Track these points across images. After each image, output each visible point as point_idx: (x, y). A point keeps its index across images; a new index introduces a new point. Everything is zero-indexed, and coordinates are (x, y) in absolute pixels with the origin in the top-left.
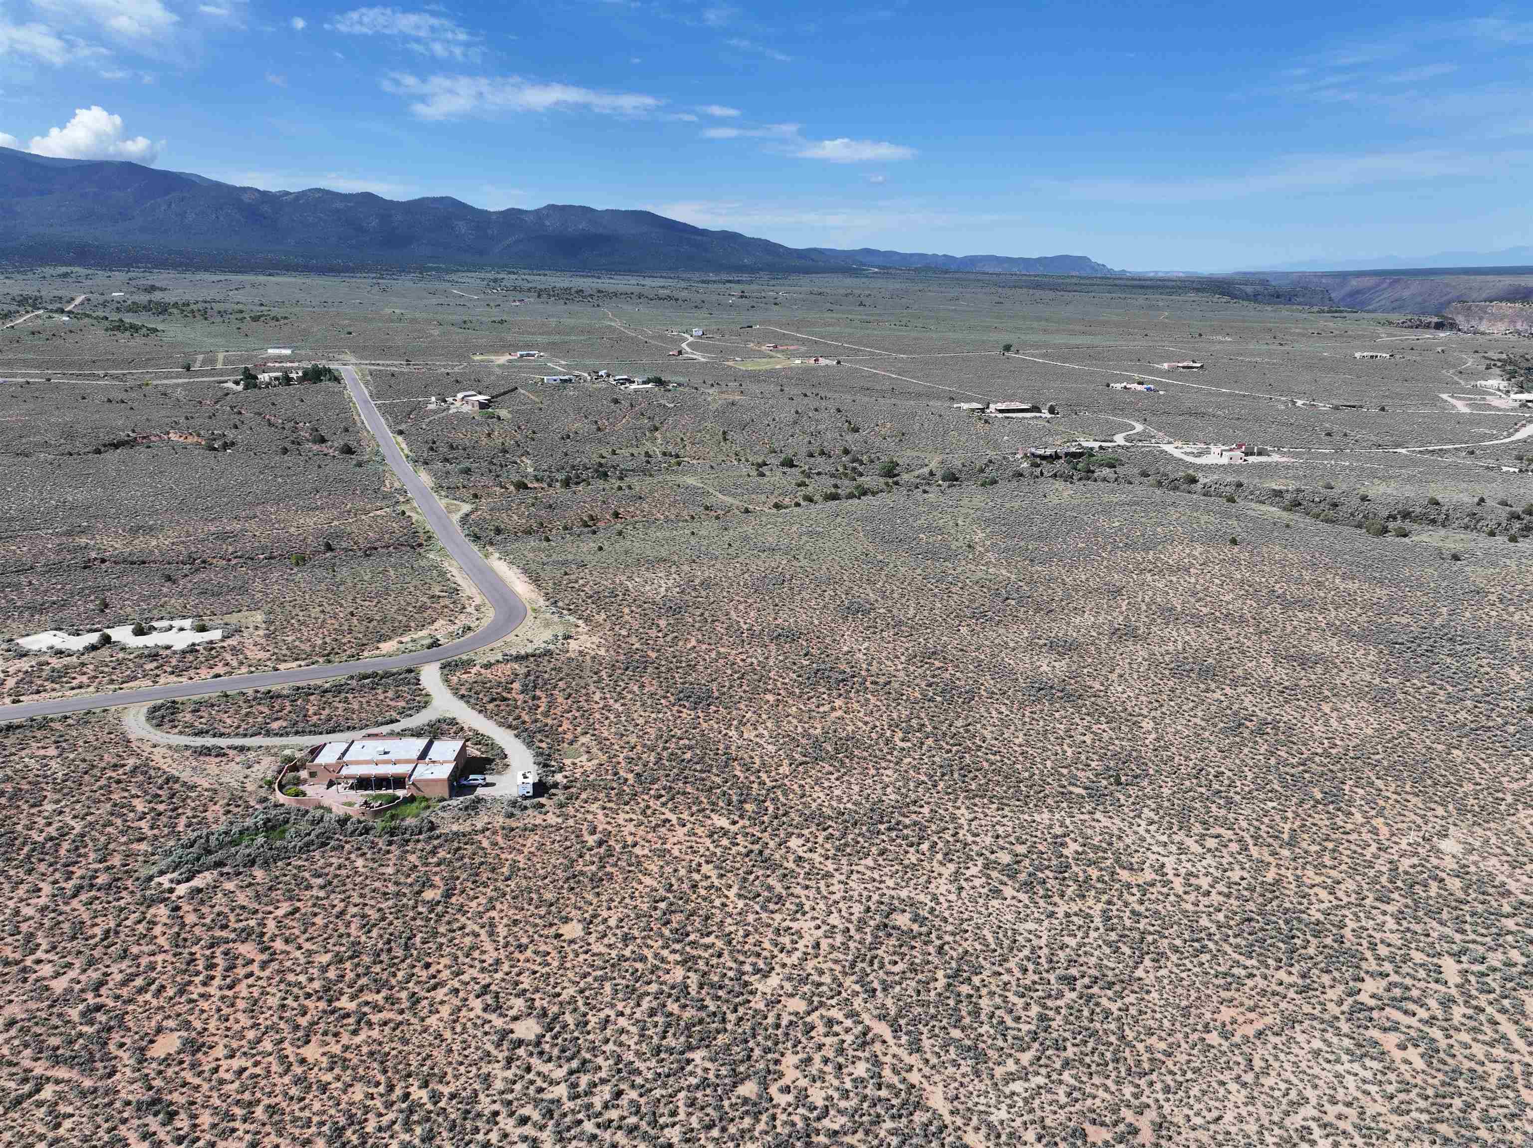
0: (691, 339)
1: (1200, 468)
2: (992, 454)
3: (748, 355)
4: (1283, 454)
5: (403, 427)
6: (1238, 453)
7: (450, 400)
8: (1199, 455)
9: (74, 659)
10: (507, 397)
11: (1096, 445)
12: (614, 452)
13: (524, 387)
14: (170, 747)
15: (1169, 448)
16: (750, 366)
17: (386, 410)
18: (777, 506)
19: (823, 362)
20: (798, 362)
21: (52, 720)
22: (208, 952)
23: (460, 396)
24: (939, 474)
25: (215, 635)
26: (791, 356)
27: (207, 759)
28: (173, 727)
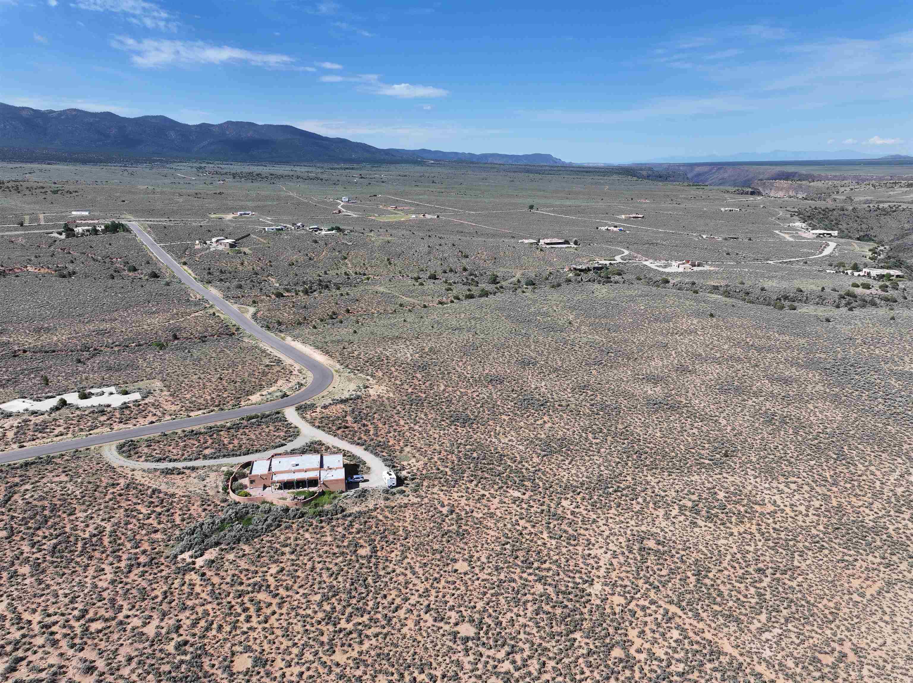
0: (342, 204)
1: (669, 274)
2: (550, 269)
3: (381, 213)
4: (711, 265)
5: (184, 260)
6: (688, 265)
7: (208, 242)
8: (665, 267)
9: (46, 416)
10: (244, 240)
11: (608, 262)
12: (326, 273)
13: (254, 233)
14: (144, 471)
15: (647, 263)
16: (384, 219)
17: (170, 250)
18: (441, 303)
19: (428, 216)
20: (414, 216)
21: (53, 457)
22: (239, 600)
23: (214, 240)
24: (523, 282)
25: (137, 396)
26: (407, 213)
27: (172, 476)
28: (139, 457)
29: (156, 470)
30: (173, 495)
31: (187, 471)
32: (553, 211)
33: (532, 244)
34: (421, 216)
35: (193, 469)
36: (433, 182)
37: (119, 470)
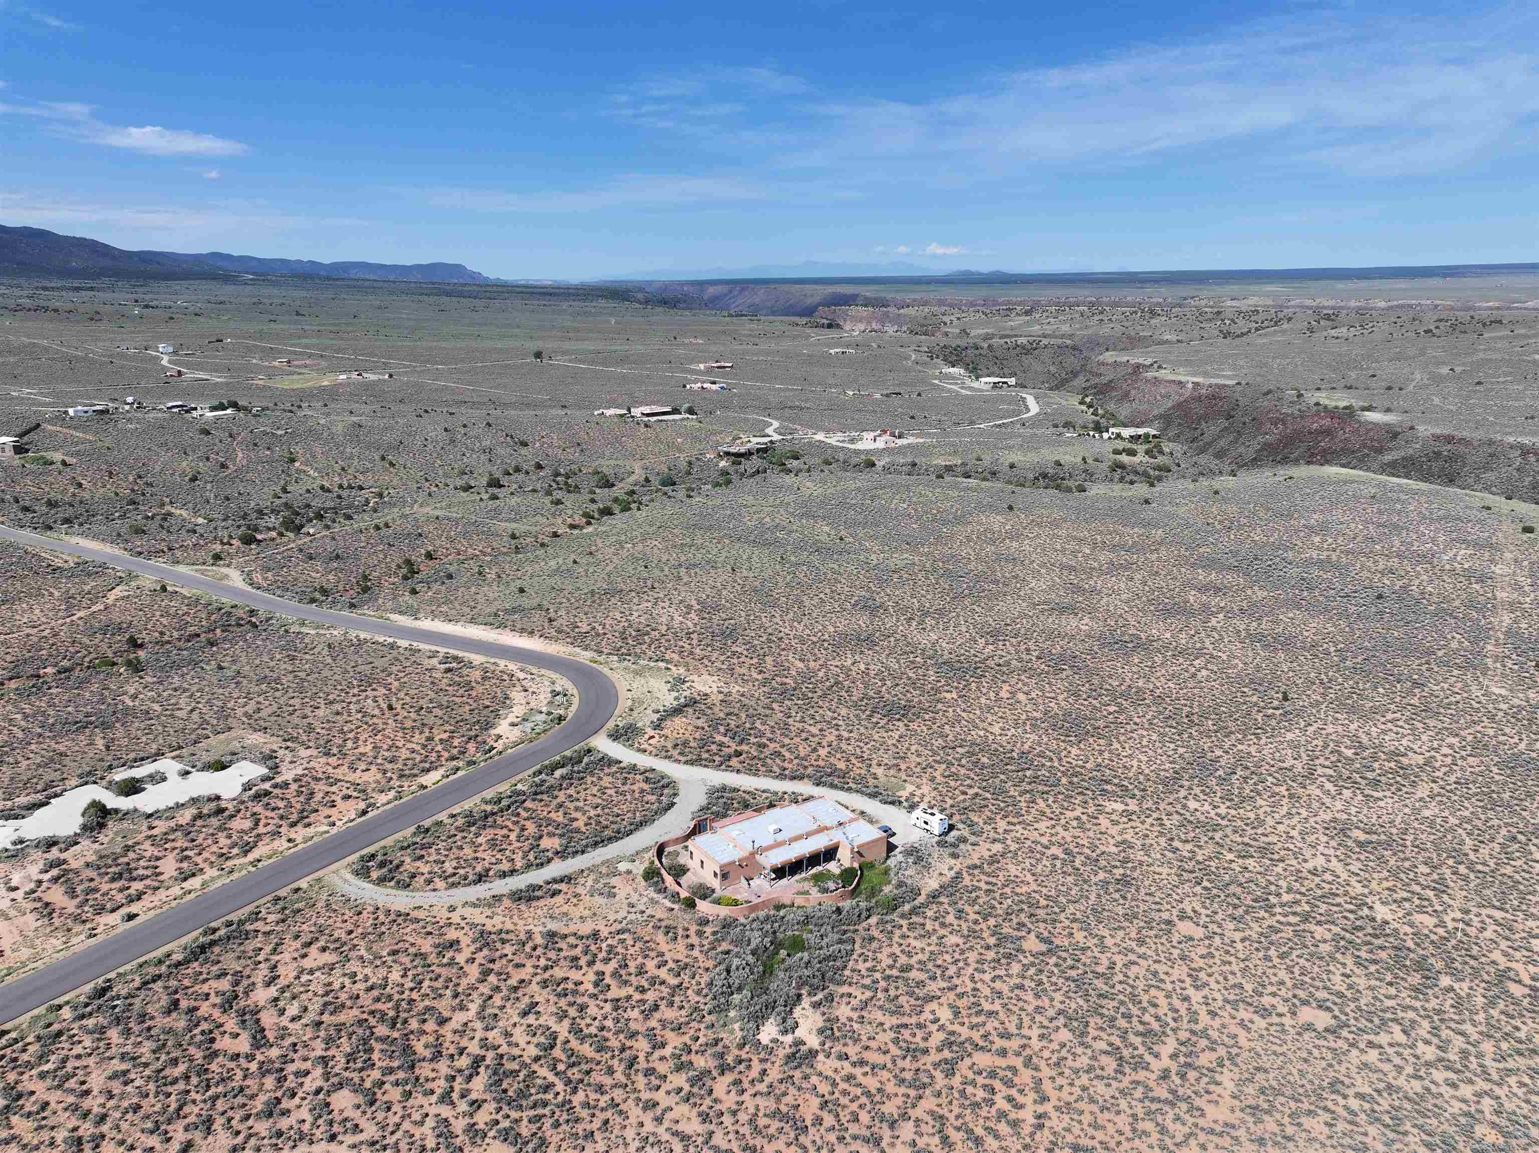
2: (683, 457)
4: (916, 436)
9: (91, 844)
10: (36, 436)
11: (764, 440)
14: (475, 905)
15: (820, 438)
19: (369, 376)
20: (343, 377)
24: (655, 481)
25: (251, 768)
26: (323, 372)
27: (541, 903)
28: (429, 882)
29: (497, 898)
30: (595, 935)
31: (563, 886)
32: (581, 361)
33: (622, 416)
34: (354, 375)
35: (567, 879)
36: (298, 314)
37: (421, 914)
